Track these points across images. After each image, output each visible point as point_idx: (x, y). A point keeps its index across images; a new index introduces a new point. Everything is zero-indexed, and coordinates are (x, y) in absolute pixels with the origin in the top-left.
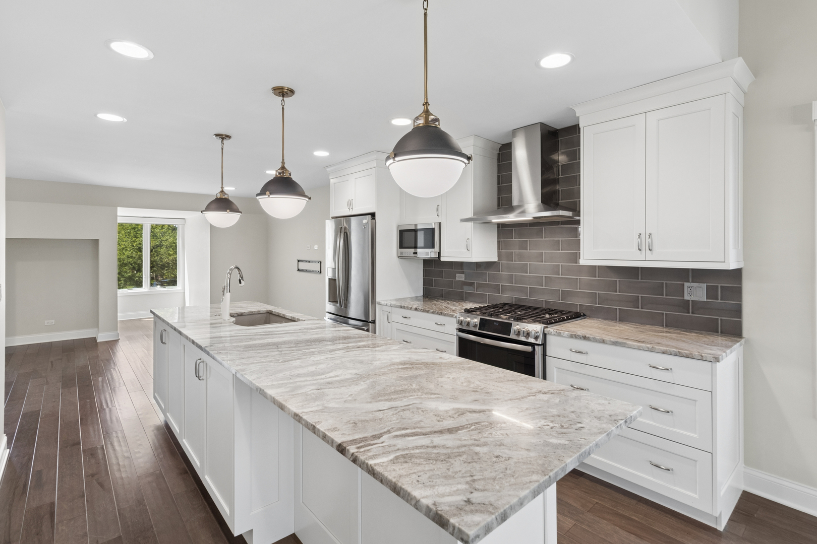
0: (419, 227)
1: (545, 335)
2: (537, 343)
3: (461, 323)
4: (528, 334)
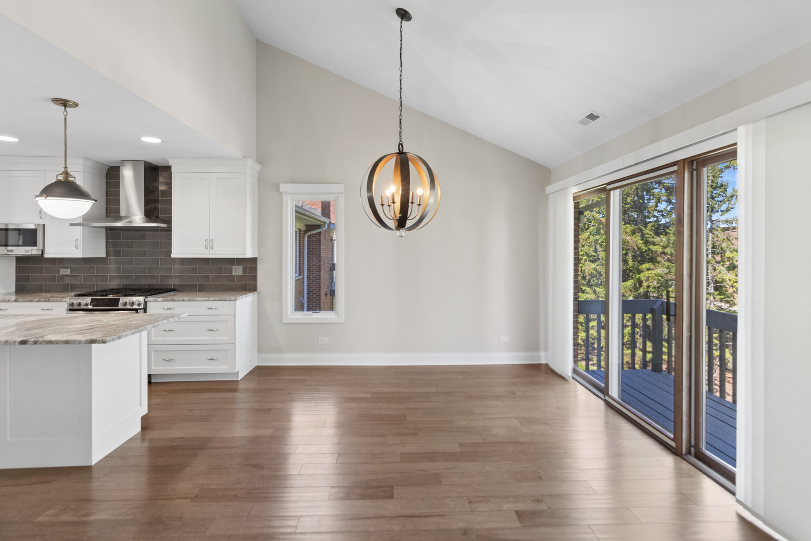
0: (10, 227)
1: (146, 303)
2: (140, 308)
3: (72, 304)
4: (133, 304)
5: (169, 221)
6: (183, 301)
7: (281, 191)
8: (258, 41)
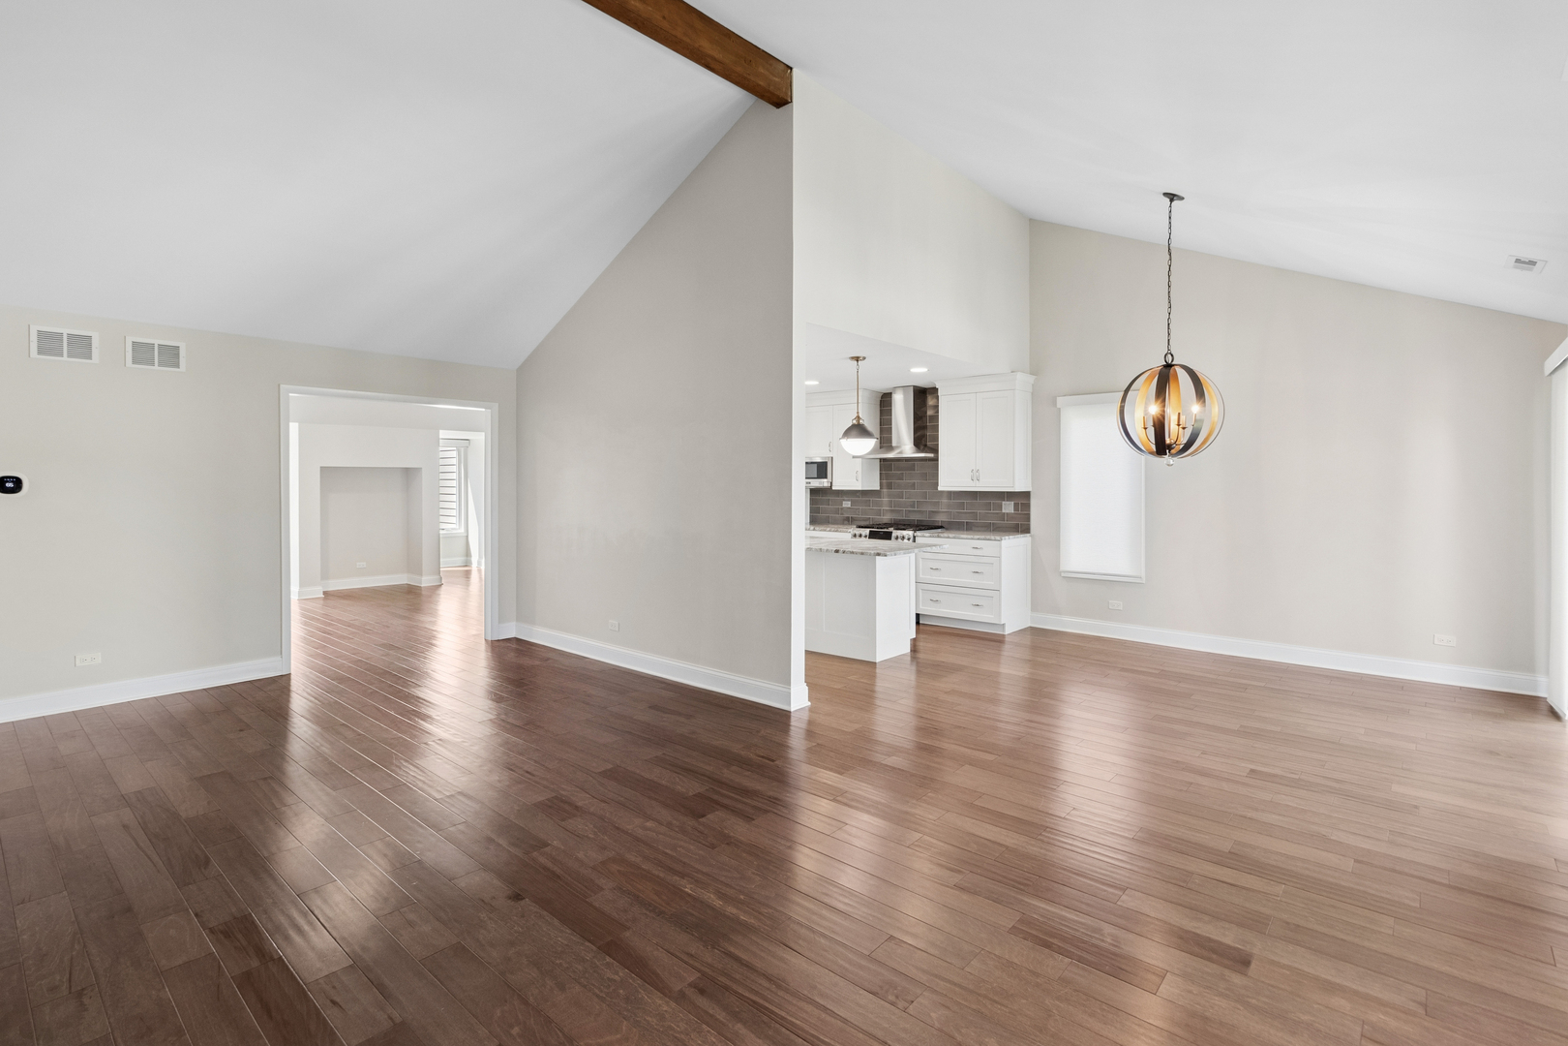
0: (819, 461)
1: (915, 535)
3: (855, 533)
4: (904, 536)
5: (935, 450)
6: (949, 537)
7: (1058, 406)
8: (1030, 219)
